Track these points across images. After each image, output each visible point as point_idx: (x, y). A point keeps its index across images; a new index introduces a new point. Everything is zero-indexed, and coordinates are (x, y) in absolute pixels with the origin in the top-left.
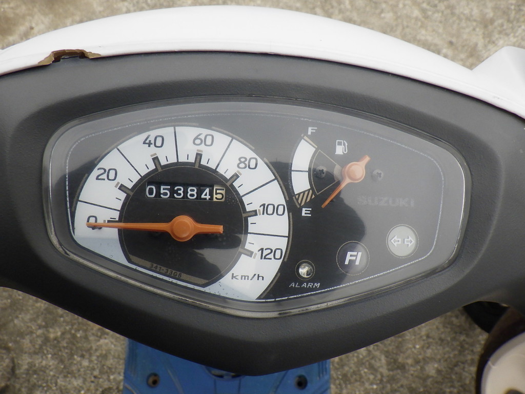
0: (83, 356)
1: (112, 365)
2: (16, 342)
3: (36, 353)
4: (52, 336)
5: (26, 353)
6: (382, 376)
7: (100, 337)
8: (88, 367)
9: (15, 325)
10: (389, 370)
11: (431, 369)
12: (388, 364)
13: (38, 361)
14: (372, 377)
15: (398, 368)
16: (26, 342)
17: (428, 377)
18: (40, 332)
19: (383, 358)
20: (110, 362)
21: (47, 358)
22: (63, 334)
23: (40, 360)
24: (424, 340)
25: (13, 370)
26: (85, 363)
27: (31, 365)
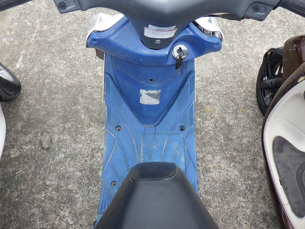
0: (82, 135)
1: (95, 138)
2: (51, 129)
3: (60, 134)
4: (67, 127)
5: (56, 134)
6: (221, 144)
7: (89, 127)
8: (84, 139)
9: (50, 122)
10: (224, 141)
11: (245, 141)
12: (224, 138)
13: (62, 137)
14: (216, 144)
15: (229, 140)
16: (56, 129)
17: (243, 144)
18: (61, 125)
19: (222, 136)
20: (94, 137)
21: (66, 136)
22: (72, 126)
23: (63, 137)
24: (242, 128)
25: (51, 140)
26: (83, 138)
27: (59, 139)
